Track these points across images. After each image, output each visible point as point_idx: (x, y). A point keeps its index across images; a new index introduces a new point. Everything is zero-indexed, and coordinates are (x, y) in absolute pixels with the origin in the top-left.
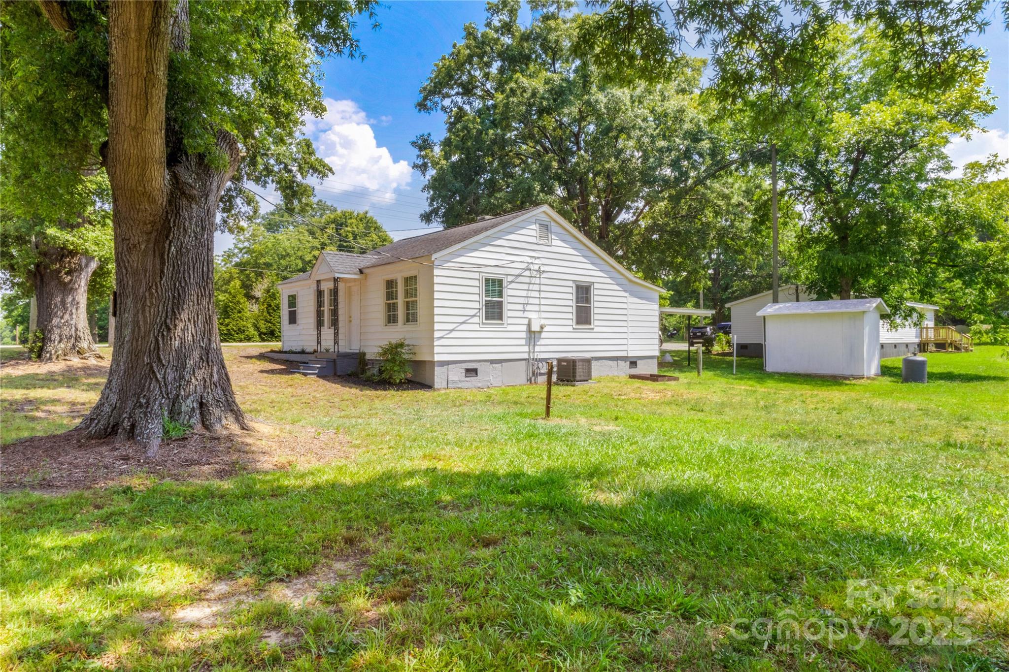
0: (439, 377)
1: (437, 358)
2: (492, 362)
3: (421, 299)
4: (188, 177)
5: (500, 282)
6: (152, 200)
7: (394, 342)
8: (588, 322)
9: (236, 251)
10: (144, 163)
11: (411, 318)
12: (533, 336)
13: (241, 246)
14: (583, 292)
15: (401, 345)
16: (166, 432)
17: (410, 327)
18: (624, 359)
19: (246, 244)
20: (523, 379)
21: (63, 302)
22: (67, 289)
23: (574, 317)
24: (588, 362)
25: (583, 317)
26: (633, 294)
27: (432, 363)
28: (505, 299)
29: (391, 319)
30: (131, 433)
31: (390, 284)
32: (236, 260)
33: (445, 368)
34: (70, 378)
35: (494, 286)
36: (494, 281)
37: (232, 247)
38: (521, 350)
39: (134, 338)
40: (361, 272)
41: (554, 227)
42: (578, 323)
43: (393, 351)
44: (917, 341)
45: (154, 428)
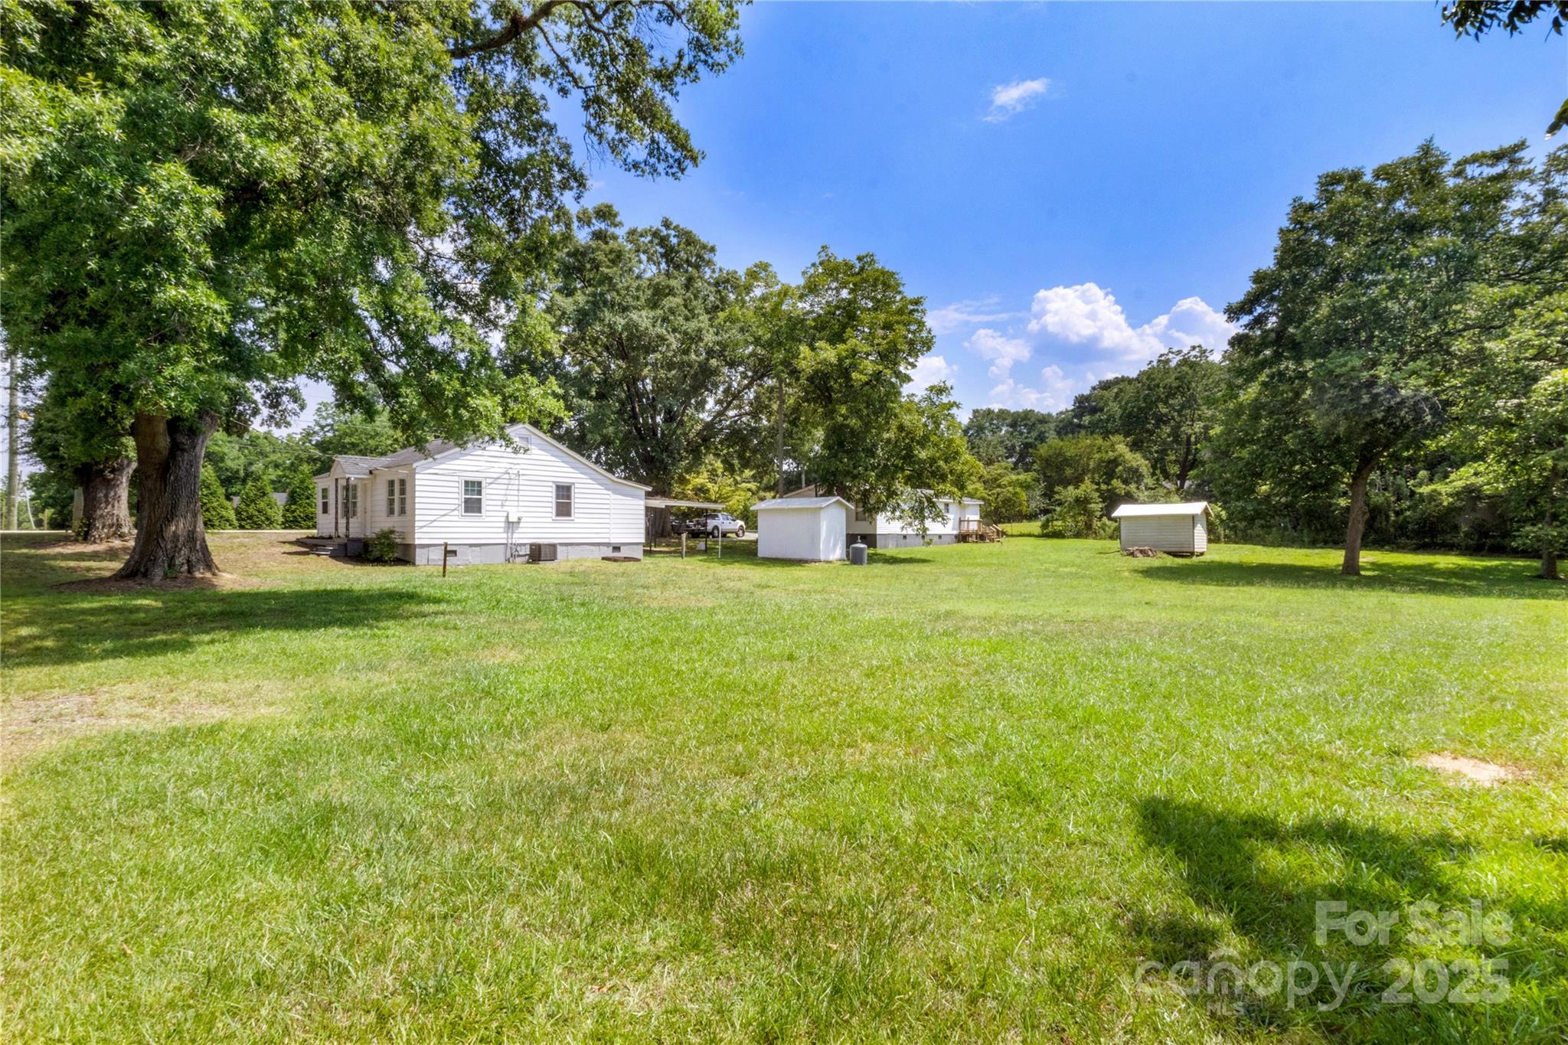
0: (420, 556)
1: (417, 542)
2: (471, 545)
3: (408, 496)
4: (183, 439)
5: (480, 484)
6: (159, 452)
7: (386, 529)
8: (568, 514)
9: (317, 428)
10: (154, 435)
11: (403, 511)
12: (511, 525)
13: (323, 423)
14: (564, 492)
15: (392, 532)
16: (165, 574)
17: (402, 518)
18: (607, 545)
19: (330, 421)
20: (502, 560)
21: (106, 496)
22: (110, 485)
23: (554, 511)
24: (554, 546)
25: (564, 509)
26: (615, 492)
27: (414, 546)
28: (483, 497)
29: (391, 512)
30: (145, 575)
31: (391, 483)
32: (316, 439)
33: (425, 550)
34: (112, 554)
35: (473, 487)
36: (473, 483)
37: (312, 424)
38: (501, 537)
39: (149, 525)
40: (371, 472)
41: (534, 439)
42: (558, 515)
43: (386, 535)
44: (956, 532)
45: (158, 573)
